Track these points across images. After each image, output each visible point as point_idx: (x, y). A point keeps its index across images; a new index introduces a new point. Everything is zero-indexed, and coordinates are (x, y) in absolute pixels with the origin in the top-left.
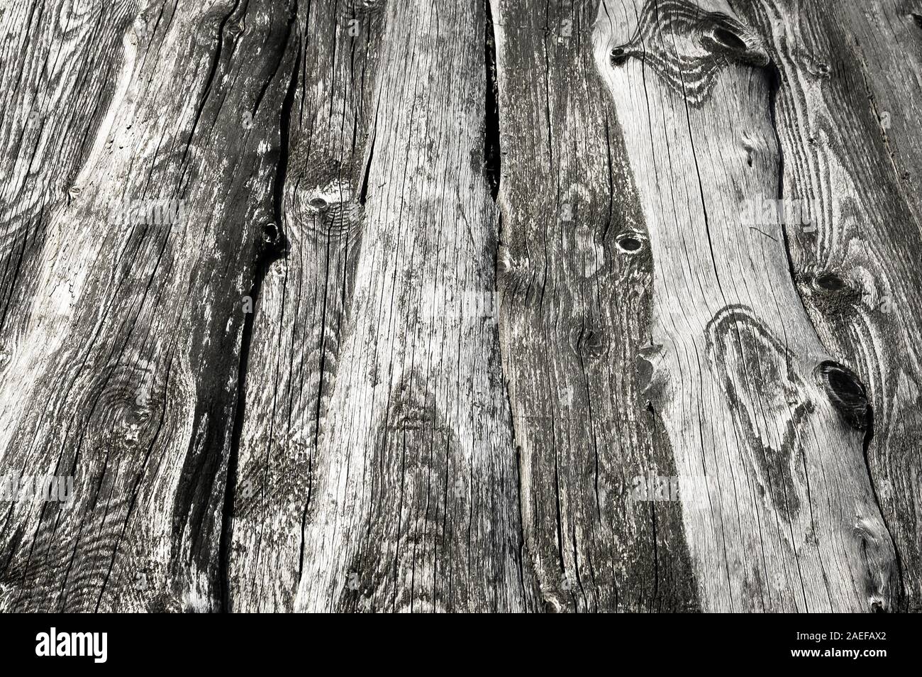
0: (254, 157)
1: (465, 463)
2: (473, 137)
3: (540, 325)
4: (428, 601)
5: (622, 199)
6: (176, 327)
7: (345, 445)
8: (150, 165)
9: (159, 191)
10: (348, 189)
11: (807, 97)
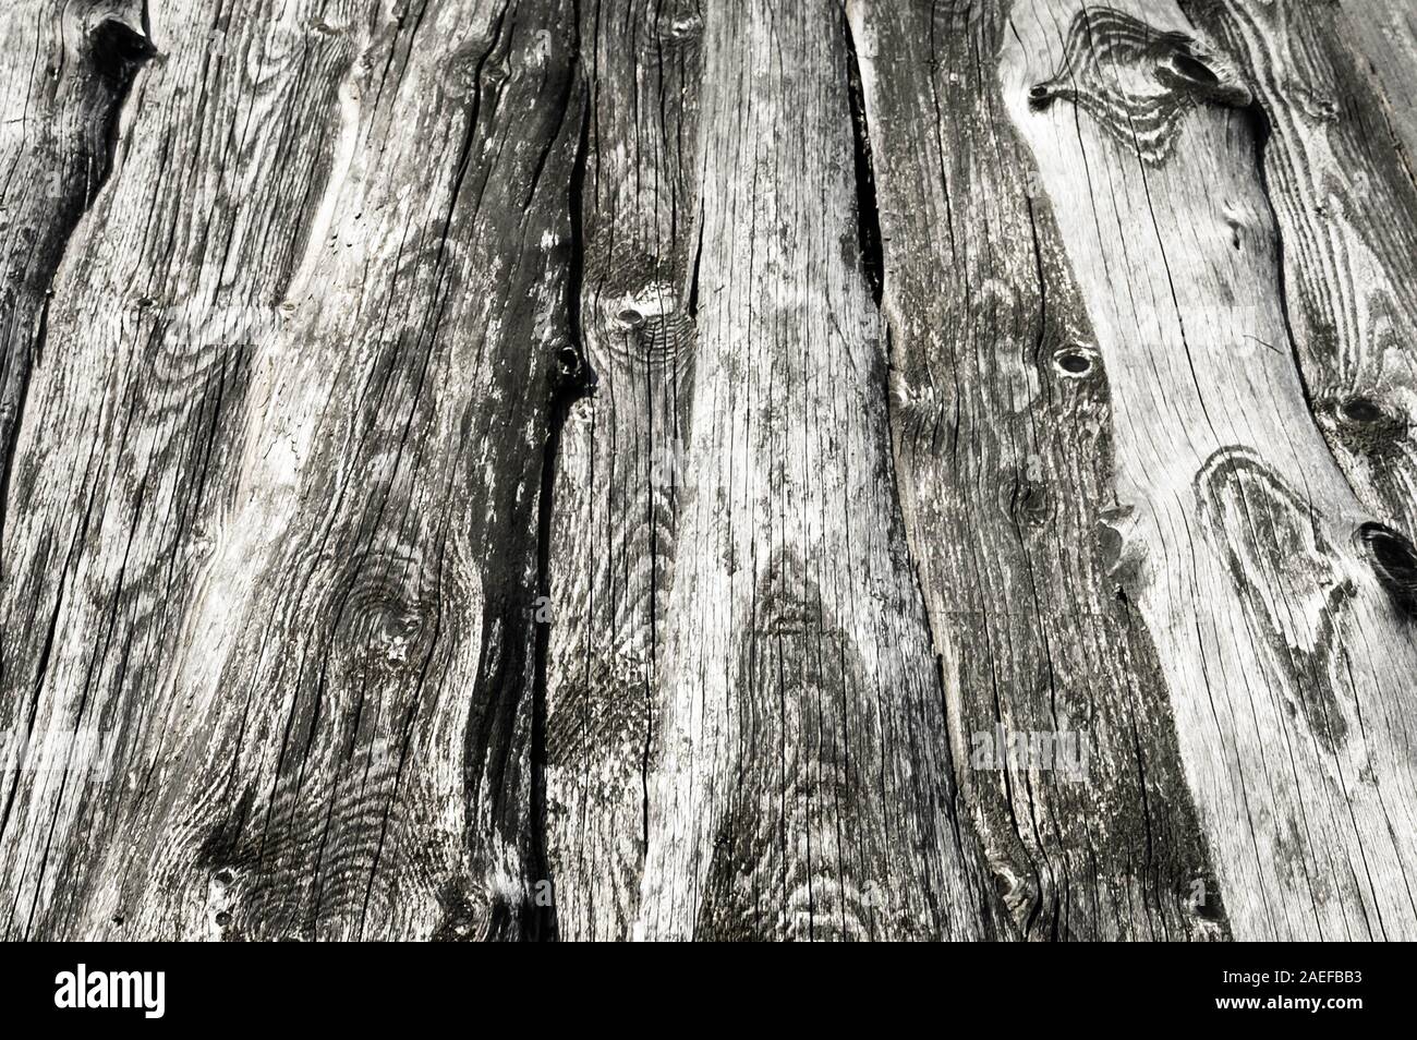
0: (537, 254)
1: (869, 680)
2: (842, 217)
3: (956, 481)
4: (832, 878)
5: (1058, 300)
6: (447, 498)
7: (695, 660)
8: (392, 269)
9: (408, 306)
10: (671, 295)
11: (1308, 148)
